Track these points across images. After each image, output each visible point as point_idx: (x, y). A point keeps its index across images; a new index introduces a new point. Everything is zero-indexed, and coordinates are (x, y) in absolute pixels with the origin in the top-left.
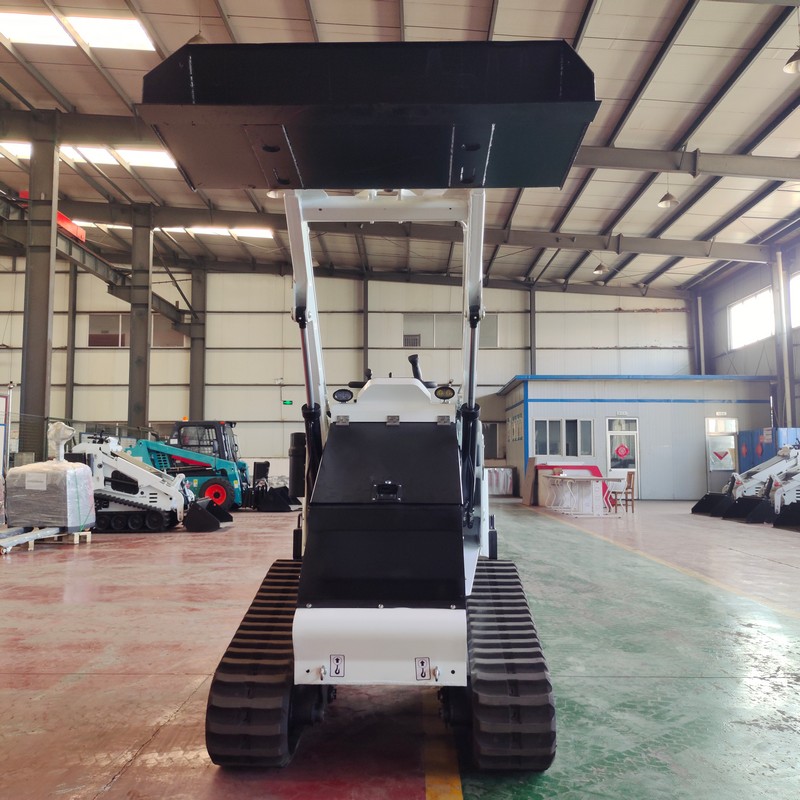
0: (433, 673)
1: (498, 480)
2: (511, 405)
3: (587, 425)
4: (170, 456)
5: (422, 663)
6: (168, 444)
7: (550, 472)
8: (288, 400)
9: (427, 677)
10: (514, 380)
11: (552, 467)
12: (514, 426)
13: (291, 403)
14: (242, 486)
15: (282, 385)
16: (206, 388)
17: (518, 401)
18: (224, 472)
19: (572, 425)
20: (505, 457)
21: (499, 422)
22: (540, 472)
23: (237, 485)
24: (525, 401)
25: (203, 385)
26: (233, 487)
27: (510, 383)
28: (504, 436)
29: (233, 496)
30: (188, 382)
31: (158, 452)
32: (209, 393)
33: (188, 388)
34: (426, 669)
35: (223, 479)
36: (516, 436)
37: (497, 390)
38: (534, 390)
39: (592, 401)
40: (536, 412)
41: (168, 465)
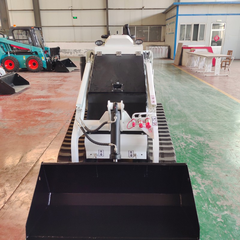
0: (135, 155)
1: (162, 52)
2: (169, 18)
3: (203, 26)
4: (10, 45)
5: (131, 152)
6: (8, 39)
7: (189, 50)
8: (75, 17)
9: (133, 156)
10: (172, 5)
11: (190, 48)
12: (170, 28)
13: (76, 18)
14: (46, 59)
15: (72, 10)
16: (41, 11)
17: (173, 16)
18: (36, 53)
19: (196, 26)
20: (164, 41)
21: (163, 25)
22: (184, 50)
23: (43, 59)
24: (177, 15)
25: (39, 10)
26: (41, 60)
27: (170, 7)
28: (165, 31)
29: (42, 64)
30: (33, 9)
31: (4, 43)
32: (42, 14)
33: (33, 11)
34: (132, 154)
35: (36, 56)
36: (171, 32)
37: (163, 11)
38: (182, 10)
39: (207, 15)
40: (182, 21)
41: (10, 49)
